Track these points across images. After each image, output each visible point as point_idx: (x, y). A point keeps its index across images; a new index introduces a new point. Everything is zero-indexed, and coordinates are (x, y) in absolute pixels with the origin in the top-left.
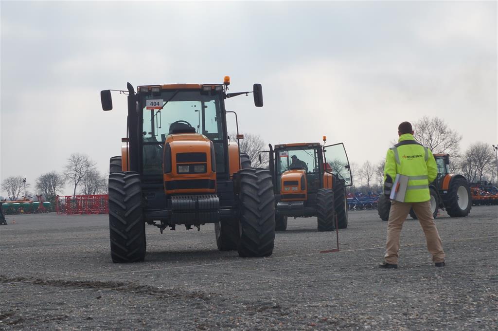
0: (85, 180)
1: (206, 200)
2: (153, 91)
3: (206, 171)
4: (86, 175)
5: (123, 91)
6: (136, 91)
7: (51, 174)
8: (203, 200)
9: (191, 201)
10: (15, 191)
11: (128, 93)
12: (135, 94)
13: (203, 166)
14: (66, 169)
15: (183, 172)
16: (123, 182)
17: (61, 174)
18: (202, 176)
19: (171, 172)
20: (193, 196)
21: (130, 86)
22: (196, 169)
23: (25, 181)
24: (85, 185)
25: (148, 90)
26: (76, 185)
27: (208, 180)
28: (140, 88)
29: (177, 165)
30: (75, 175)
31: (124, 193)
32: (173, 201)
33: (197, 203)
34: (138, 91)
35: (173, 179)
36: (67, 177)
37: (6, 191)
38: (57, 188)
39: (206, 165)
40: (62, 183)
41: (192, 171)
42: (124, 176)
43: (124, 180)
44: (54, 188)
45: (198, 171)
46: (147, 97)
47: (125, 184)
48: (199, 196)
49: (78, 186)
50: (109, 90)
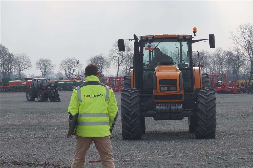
0: (126, 62)
1: (175, 108)
2: (149, 39)
3: (176, 90)
4: (127, 58)
5: (131, 39)
6: (139, 39)
7: (99, 57)
8: (173, 108)
9: (167, 108)
10: (70, 70)
11: (134, 40)
12: (138, 40)
13: (175, 87)
14: (112, 53)
15: (163, 90)
16: (130, 95)
17: (107, 57)
18: (174, 93)
19: (156, 90)
20: (168, 104)
21: (135, 36)
22: (171, 89)
23: (78, 63)
24: (126, 66)
25: (146, 38)
26: (119, 66)
27: (178, 95)
28: (141, 37)
29: (160, 86)
30: (119, 57)
31: (130, 102)
32: (156, 108)
33: (170, 109)
34: (140, 39)
35: (158, 94)
36: (112, 59)
37: (63, 70)
38: (104, 68)
39: (176, 86)
40: (108, 64)
41: (168, 90)
42: (130, 92)
43: (130, 94)
44: (102, 68)
45: (172, 90)
46: (145, 42)
47: (130, 97)
48: (171, 104)
49: (120, 67)
50: (123, 39)
